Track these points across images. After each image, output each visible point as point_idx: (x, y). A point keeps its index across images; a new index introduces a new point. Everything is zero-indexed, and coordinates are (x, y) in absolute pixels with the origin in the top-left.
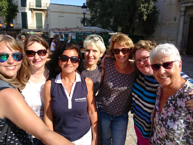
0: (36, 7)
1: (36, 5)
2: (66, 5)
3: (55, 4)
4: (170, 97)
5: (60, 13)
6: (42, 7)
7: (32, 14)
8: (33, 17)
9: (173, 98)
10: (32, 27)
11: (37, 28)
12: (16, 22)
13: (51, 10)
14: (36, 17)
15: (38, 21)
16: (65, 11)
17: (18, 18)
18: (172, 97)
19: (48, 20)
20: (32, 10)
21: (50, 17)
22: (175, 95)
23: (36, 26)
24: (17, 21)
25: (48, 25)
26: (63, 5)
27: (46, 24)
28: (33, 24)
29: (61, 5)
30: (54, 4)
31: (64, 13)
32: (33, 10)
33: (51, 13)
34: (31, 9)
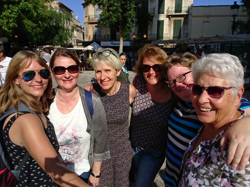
0: (175, 13)
1: (175, 10)
2: (215, 6)
3: (200, 6)
4: (204, 142)
5: (205, 18)
6: (182, 12)
7: (169, 22)
8: (170, 25)
9: (208, 144)
10: (168, 37)
11: (173, 38)
12: (151, 33)
13: (193, 15)
14: (174, 24)
15: (176, 30)
16: (212, 14)
17: (154, 28)
18: (206, 143)
19: (189, 27)
20: (170, 17)
21: (191, 24)
22: (212, 141)
23: (172, 36)
24: (152, 31)
25: (188, 33)
26: (210, 6)
27: (185, 33)
28: (169, 34)
29: (208, 6)
30: (198, 6)
31: (211, 18)
32: (172, 17)
33: (193, 18)
34: (168, 16)
